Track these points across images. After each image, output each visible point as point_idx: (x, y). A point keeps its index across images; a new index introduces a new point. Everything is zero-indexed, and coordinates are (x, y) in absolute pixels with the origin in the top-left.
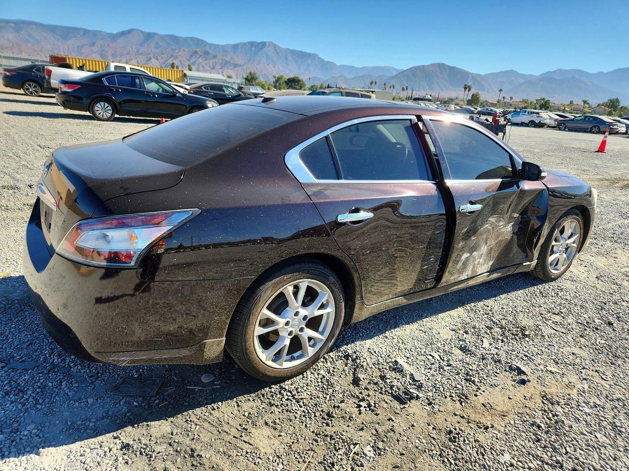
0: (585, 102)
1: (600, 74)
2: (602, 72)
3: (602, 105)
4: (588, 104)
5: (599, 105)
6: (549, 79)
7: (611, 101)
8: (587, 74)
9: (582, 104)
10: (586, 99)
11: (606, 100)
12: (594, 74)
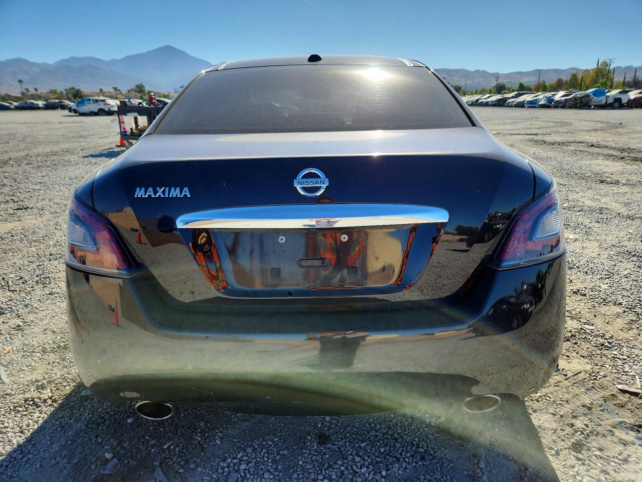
0: (115, 89)
1: (113, 61)
2: (115, 59)
3: (131, 91)
4: (118, 90)
5: (129, 91)
6: (65, 67)
7: (138, 86)
8: (101, 61)
9: (113, 90)
10: (115, 87)
11: (133, 86)
12: (108, 61)
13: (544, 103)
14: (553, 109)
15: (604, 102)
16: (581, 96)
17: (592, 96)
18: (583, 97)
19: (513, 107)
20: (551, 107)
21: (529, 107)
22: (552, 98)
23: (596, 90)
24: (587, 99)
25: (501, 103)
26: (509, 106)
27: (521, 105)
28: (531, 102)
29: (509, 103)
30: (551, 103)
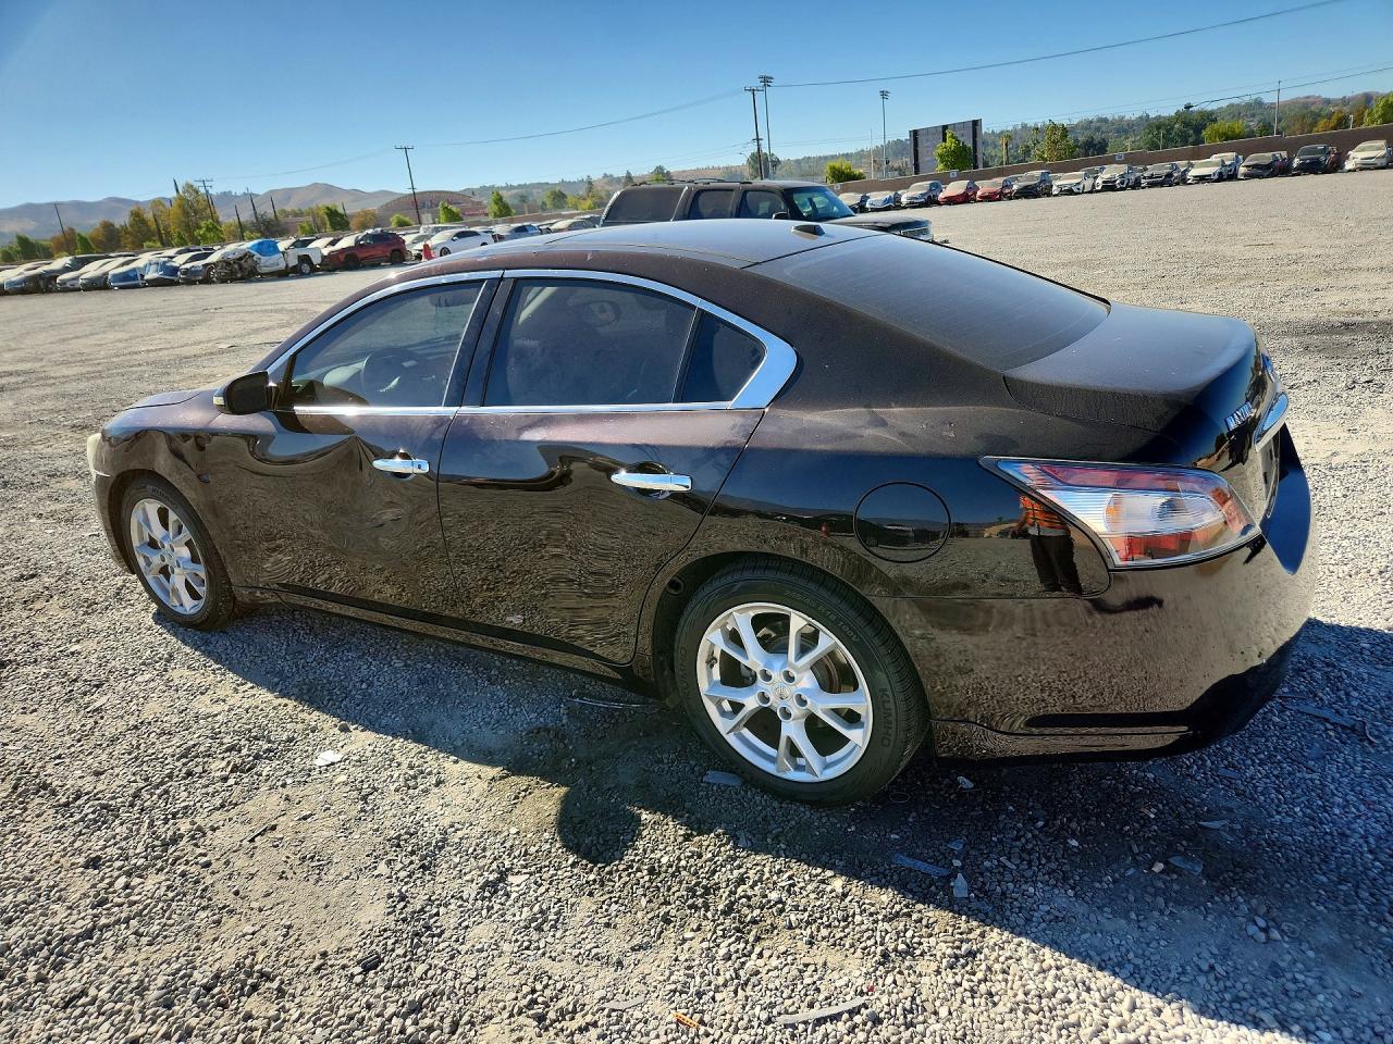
13: (156, 275)
14: (185, 287)
15: (282, 266)
16: (235, 257)
17: (257, 255)
18: (240, 259)
19: (79, 290)
20: (177, 284)
21: (121, 288)
22: (168, 264)
23: (260, 244)
24: (250, 261)
25: (42, 285)
26: (66, 289)
27: (99, 285)
28: (125, 277)
29: (64, 282)
30: (175, 275)
